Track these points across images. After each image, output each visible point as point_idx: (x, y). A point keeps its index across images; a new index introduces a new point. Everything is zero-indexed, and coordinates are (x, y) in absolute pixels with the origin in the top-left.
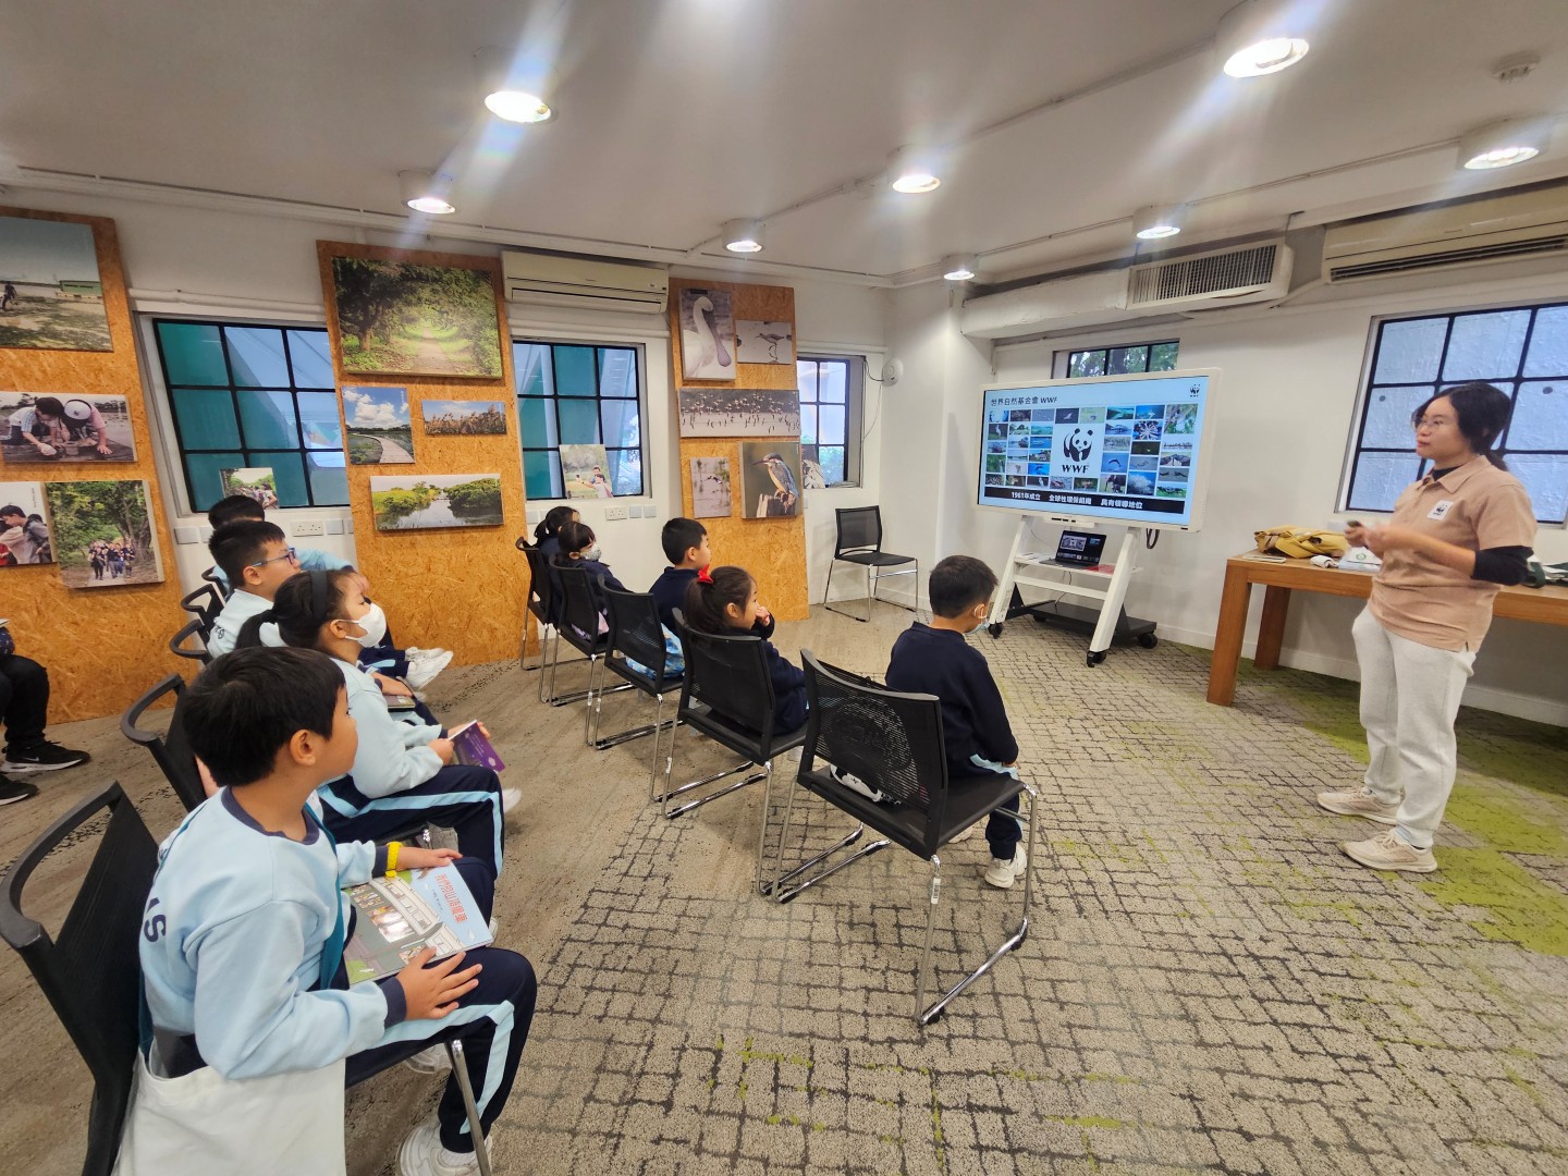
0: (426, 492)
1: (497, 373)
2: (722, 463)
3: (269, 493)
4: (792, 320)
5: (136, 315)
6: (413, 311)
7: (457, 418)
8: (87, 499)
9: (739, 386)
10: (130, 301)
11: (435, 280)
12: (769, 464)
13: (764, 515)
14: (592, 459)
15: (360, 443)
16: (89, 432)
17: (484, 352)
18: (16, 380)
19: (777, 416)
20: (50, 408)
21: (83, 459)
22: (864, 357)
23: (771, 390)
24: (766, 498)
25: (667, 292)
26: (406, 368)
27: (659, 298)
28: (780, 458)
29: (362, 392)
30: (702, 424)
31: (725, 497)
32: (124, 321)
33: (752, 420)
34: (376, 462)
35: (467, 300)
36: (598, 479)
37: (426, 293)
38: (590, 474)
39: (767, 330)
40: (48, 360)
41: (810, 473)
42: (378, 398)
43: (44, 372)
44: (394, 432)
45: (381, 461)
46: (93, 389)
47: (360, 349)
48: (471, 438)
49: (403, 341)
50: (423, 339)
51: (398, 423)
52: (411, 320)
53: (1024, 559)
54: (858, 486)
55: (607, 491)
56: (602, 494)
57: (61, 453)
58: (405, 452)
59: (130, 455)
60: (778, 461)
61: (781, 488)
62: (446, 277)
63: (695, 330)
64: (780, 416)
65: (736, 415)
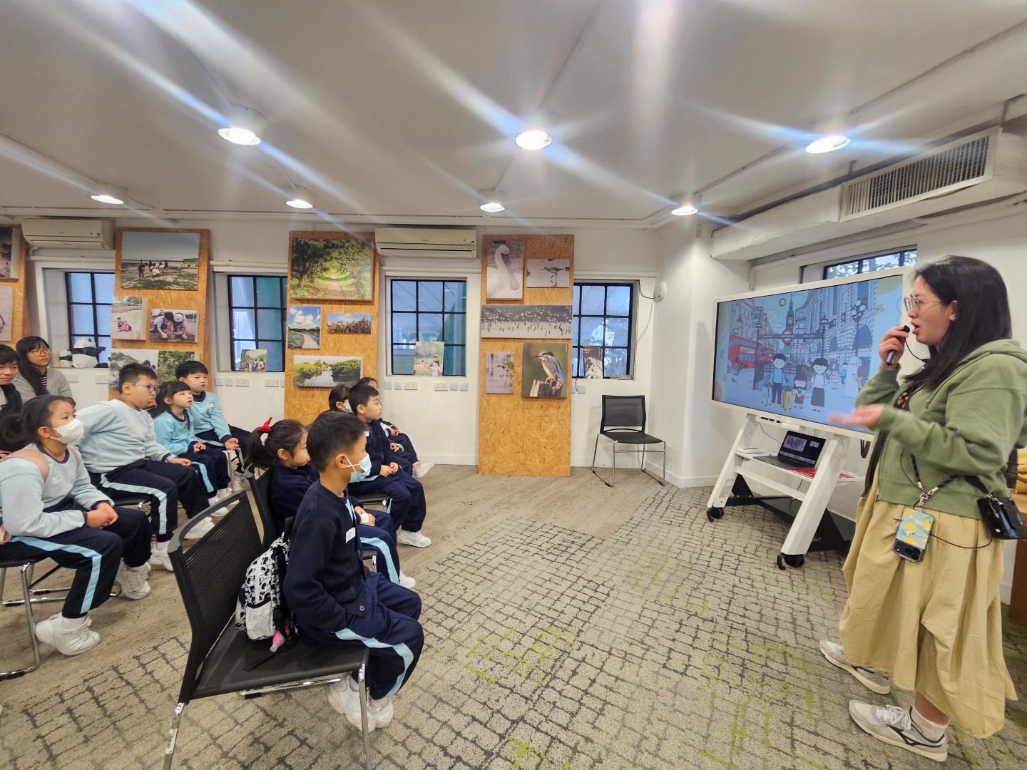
0: (321, 366)
1: (368, 297)
2: (509, 356)
3: (262, 363)
4: (571, 257)
5: (212, 274)
6: (327, 265)
7: (345, 324)
8: (173, 359)
9: (527, 303)
10: (210, 267)
11: (341, 247)
12: (543, 359)
13: (536, 395)
15: (294, 337)
16: (181, 328)
17: (362, 286)
18: (161, 304)
19: (553, 324)
20: (169, 316)
21: (176, 340)
22: (639, 281)
23: (550, 306)
24: (539, 383)
26: (320, 296)
27: (471, 248)
28: (551, 354)
29: (298, 309)
30: (497, 330)
31: (509, 380)
32: (204, 277)
33: (533, 327)
34: (300, 348)
35: (356, 257)
36: (435, 364)
37: (335, 254)
38: (430, 360)
39: (550, 265)
40: (174, 294)
41: (592, 367)
42: (306, 312)
43: (172, 300)
44: (312, 331)
45: (303, 347)
46: (187, 307)
47: (299, 285)
48: (351, 336)
49: (320, 281)
50: (331, 280)
51: (314, 326)
52: (326, 269)
53: (745, 453)
54: (632, 379)
55: (439, 372)
56: (435, 373)
57: (169, 337)
58: (315, 343)
60: (550, 357)
61: (551, 376)
62: (347, 245)
63: (495, 267)
64: (555, 324)
65: (522, 324)
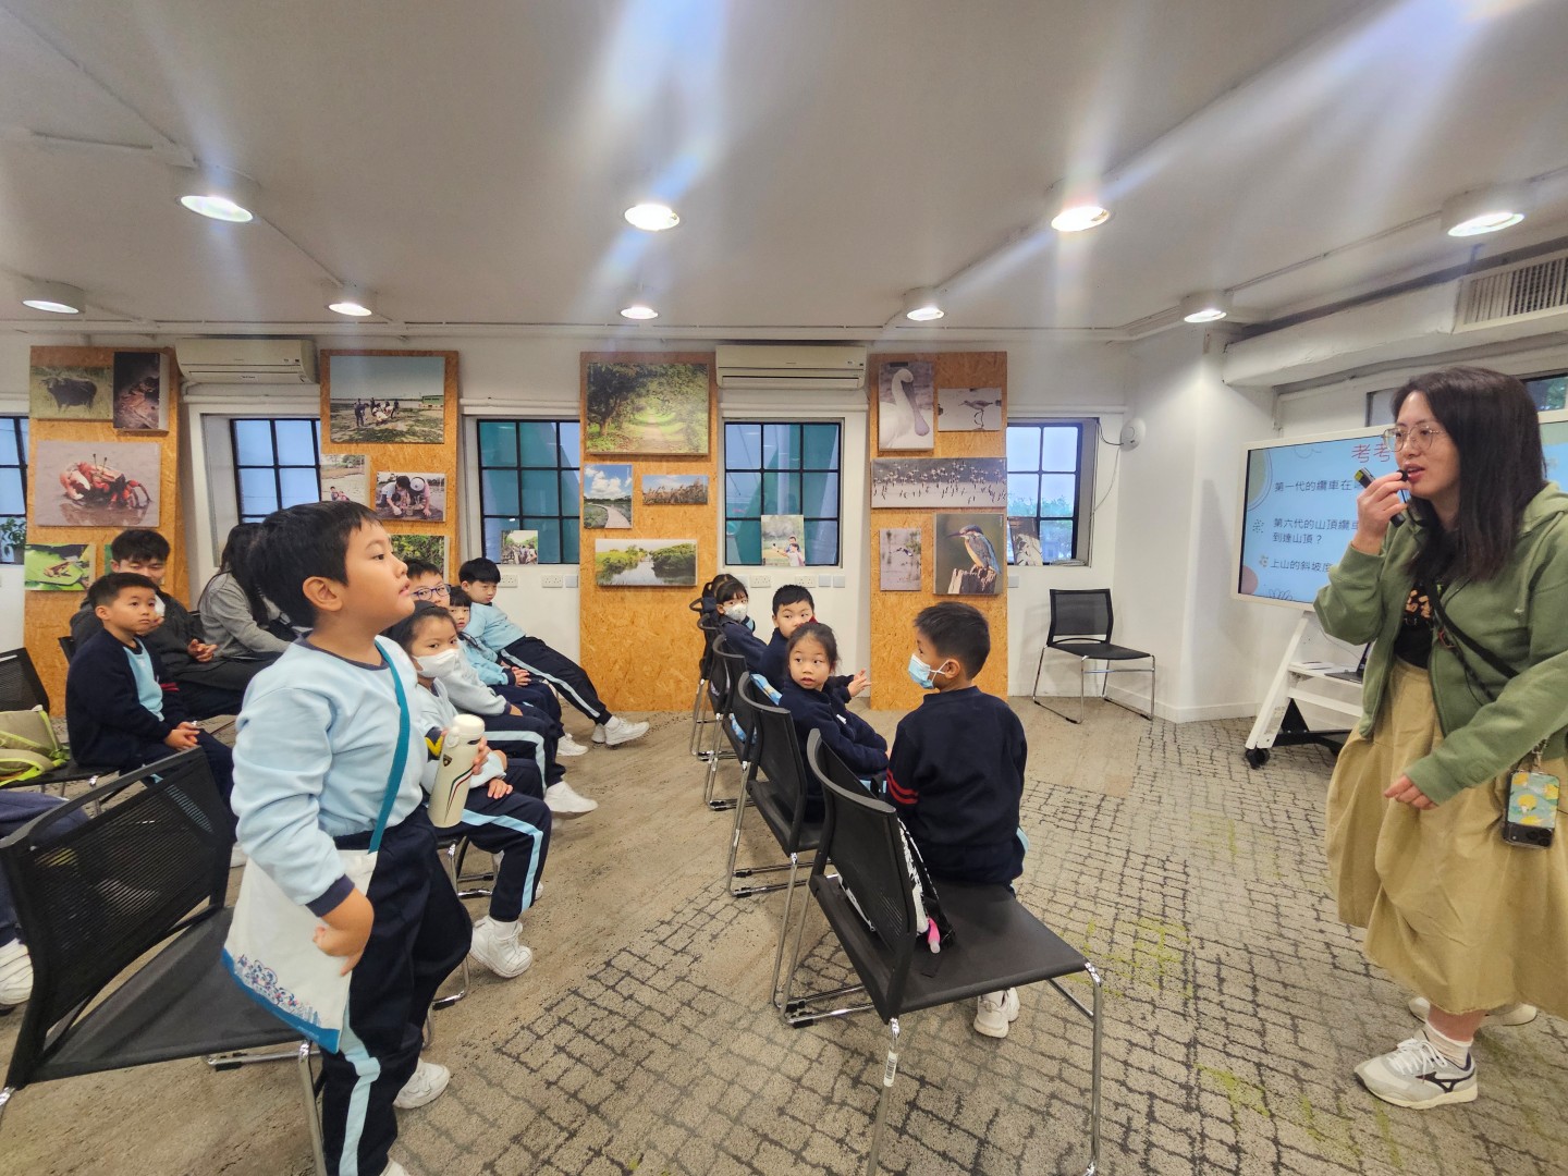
0: (636, 554)
1: (704, 450)
2: (913, 535)
3: (532, 551)
4: (1003, 386)
5: (462, 417)
6: (642, 402)
7: (668, 490)
8: (412, 548)
9: (939, 455)
10: (460, 407)
11: (662, 375)
12: (967, 538)
13: (957, 591)
14: (789, 528)
15: (593, 511)
16: (421, 499)
17: (695, 433)
18: (390, 464)
19: (979, 486)
20: (403, 482)
21: (414, 518)
22: (1098, 419)
23: (974, 459)
24: (961, 573)
25: (864, 367)
26: (632, 449)
27: (858, 374)
28: (979, 531)
29: (598, 469)
30: (894, 495)
31: (914, 570)
32: (453, 423)
33: (950, 490)
34: (602, 527)
35: (685, 389)
36: (793, 548)
37: (653, 386)
38: (786, 543)
39: (972, 397)
40: (408, 449)
41: (1025, 549)
42: (610, 474)
43: (405, 459)
44: (619, 502)
45: (606, 527)
46: (429, 469)
47: (600, 434)
48: (677, 508)
49: (632, 427)
50: (647, 424)
51: (622, 495)
52: (639, 409)
53: (1304, 669)
54: (1086, 564)
55: (800, 560)
56: (795, 562)
57: (404, 513)
58: (624, 520)
59: (441, 516)
60: (976, 534)
61: (979, 563)
62: (670, 371)
63: (892, 401)
64: (982, 486)
65: (932, 486)
